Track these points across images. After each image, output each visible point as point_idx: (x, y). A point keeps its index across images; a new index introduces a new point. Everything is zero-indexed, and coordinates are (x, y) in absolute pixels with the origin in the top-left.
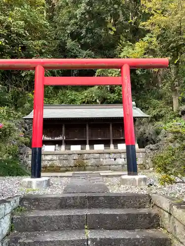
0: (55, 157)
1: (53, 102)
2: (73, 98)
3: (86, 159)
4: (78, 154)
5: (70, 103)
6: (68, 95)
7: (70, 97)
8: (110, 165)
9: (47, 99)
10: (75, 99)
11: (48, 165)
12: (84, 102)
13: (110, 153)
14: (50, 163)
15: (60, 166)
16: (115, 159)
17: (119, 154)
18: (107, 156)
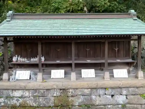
0: (27, 94)
1: (36, 11)
2: (57, 6)
3: (72, 96)
4: (61, 89)
5: (54, 12)
6: (52, 3)
7: (53, 4)
8: (105, 105)
9: (29, 7)
10: (59, 7)
11: (18, 104)
12: (69, 11)
13: (105, 89)
14: (21, 100)
15: (35, 105)
16: (112, 96)
17: (119, 90)
18: (101, 92)
